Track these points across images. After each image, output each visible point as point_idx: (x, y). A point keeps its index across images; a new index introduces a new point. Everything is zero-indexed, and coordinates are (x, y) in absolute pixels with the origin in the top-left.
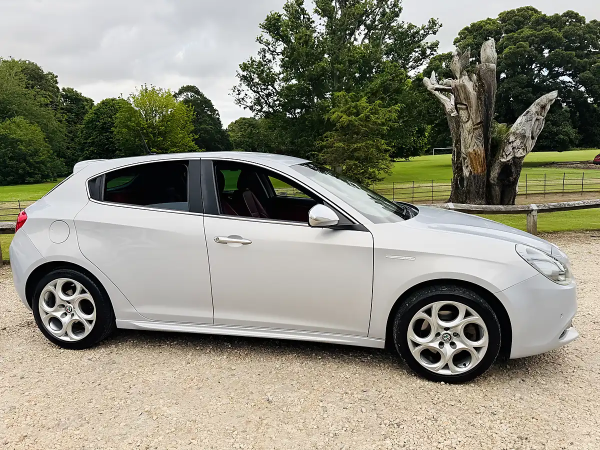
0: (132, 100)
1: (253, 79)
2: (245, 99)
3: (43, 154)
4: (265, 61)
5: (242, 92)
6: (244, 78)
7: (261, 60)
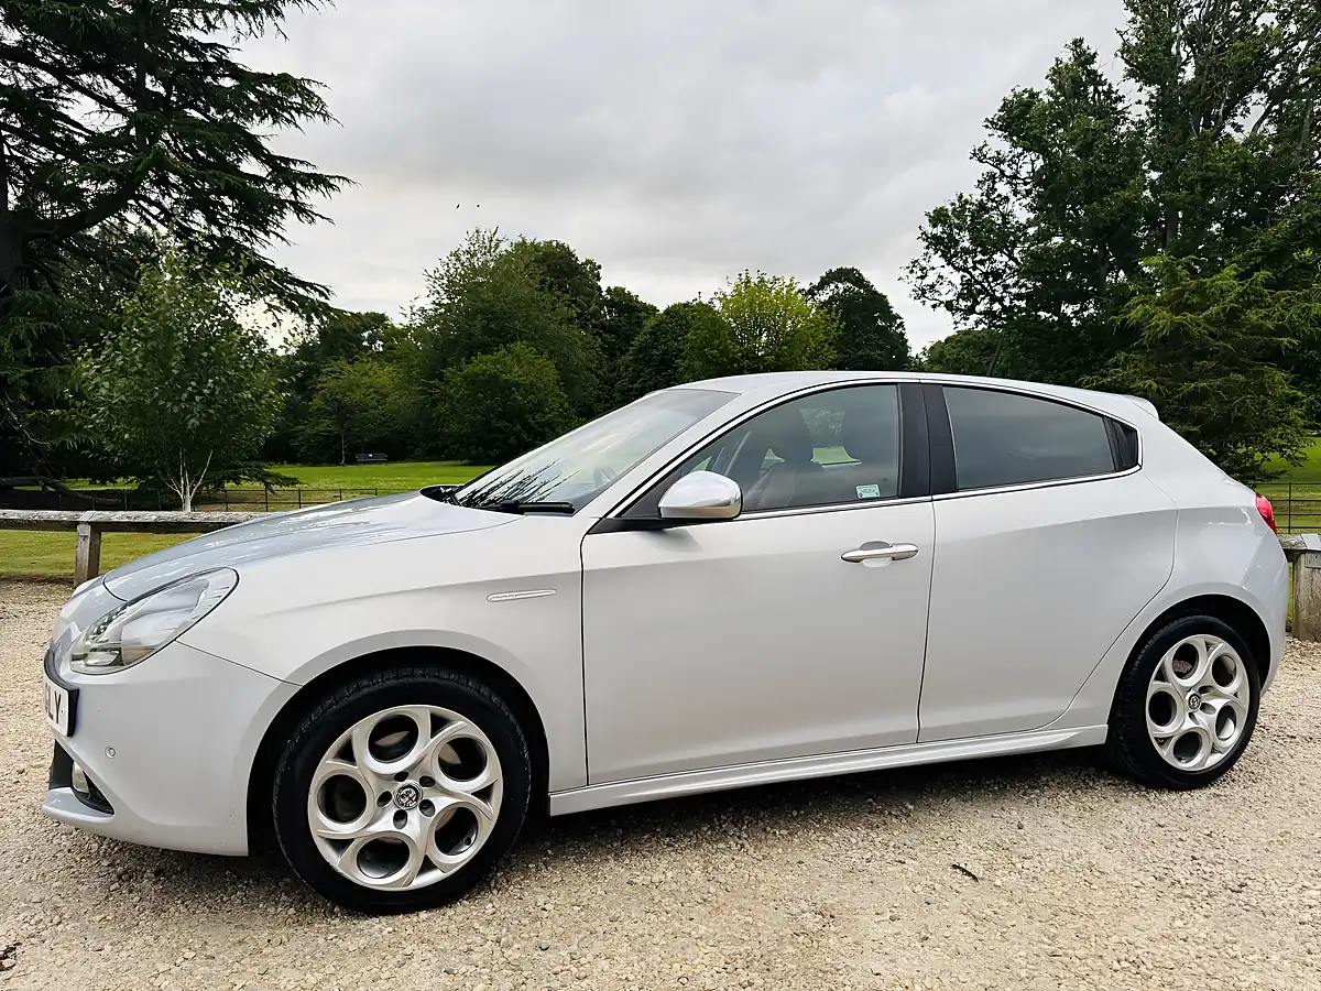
0: (718, 306)
1: (957, 242)
2: (937, 288)
3: (553, 410)
4: (993, 201)
5: (930, 273)
6: (935, 242)
7: (985, 198)
